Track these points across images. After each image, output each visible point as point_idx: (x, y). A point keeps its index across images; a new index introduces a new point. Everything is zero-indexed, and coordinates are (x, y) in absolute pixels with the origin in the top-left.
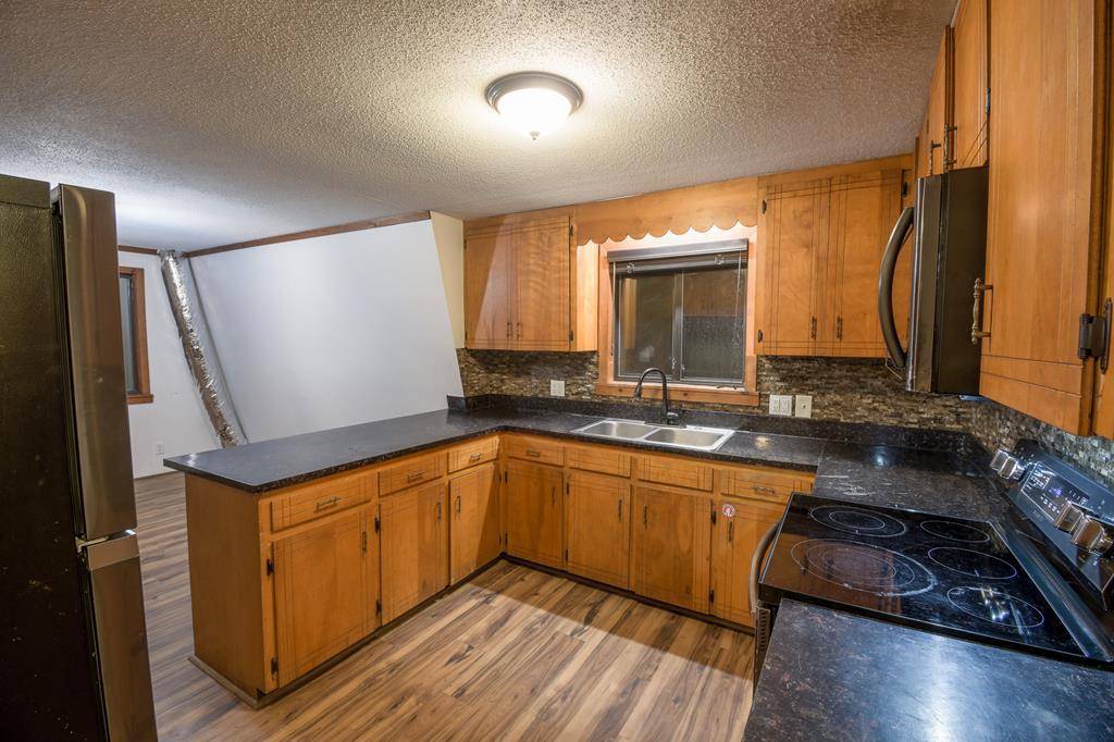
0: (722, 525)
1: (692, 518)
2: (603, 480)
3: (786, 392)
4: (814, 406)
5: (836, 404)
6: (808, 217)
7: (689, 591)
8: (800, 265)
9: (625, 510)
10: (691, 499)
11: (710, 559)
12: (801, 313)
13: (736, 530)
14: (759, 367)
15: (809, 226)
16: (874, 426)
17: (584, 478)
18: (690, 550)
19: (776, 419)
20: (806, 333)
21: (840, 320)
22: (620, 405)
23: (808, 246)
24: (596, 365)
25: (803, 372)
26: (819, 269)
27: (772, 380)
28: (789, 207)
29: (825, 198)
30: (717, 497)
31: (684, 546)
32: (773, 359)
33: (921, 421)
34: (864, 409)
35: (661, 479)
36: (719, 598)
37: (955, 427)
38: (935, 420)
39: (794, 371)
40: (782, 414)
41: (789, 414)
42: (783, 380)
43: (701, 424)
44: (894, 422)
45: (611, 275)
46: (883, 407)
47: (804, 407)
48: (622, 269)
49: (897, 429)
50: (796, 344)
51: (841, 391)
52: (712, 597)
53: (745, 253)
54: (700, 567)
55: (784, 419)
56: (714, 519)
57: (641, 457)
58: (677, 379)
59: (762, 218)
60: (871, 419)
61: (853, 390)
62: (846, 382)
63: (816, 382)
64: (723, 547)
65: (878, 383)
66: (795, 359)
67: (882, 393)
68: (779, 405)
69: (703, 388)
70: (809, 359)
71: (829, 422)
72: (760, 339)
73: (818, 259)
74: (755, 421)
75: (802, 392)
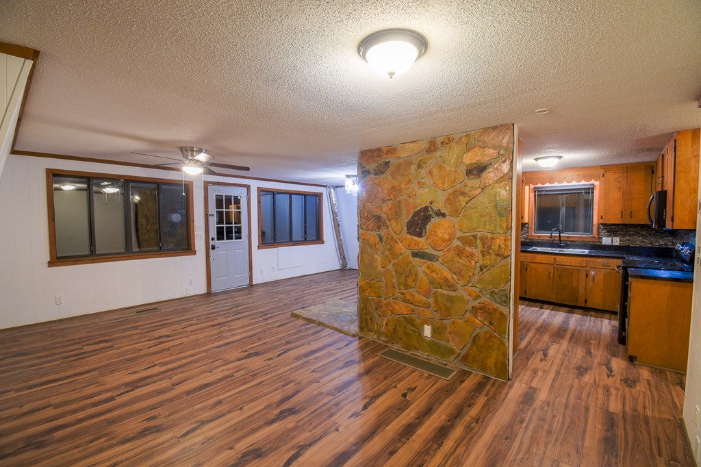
0: (590, 278)
1: (578, 276)
2: (541, 266)
3: (609, 236)
4: (620, 241)
5: (629, 240)
6: (619, 179)
7: (577, 300)
8: (616, 195)
9: (551, 275)
10: (578, 270)
11: (585, 289)
12: (617, 209)
13: (596, 278)
14: (599, 228)
15: (620, 182)
16: (643, 247)
17: (533, 265)
18: (578, 286)
19: (605, 246)
20: (619, 216)
21: (631, 212)
22: (538, 242)
23: (619, 188)
24: (528, 228)
25: (616, 229)
26: (623, 195)
27: (603, 232)
28: (611, 176)
29: (625, 173)
30: (588, 269)
31: (575, 285)
32: (604, 225)
33: (660, 245)
34: (638, 241)
35: (567, 264)
36: (589, 301)
37: (672, 246)
38: (665, 244)
39: (612, 229)
40: (608, 244)
41: (611, 244)
42: (608, 232)
43: (574, 248)
44: (650, 245)
45: (535, 195)
46: (646, 241)
47: (616, 241)
48: (539, 193)
49: (651, 248)
50: (615, 219)
51: (630, 235)
52: (586, 301)
53: (593, 189)
54: (582, 291)
55: (609, 246)
56: (587, 276)
57: (558, 257)
58: (563, 233)
59: (602, 179)
60: (641, 245)
61: (635, 235)
62: (632, 233)
63: (621, 233)
64: (590, 284)
65: (644, 233)
66: (613, 225)
67: (646, 236)
68: (606, 241)
69: (574, 235)
70: (618, 225)
71: (626, 246)
72: (602, 218)
73: (623, 193)
74: (597, 247)
75: (616, 236)
